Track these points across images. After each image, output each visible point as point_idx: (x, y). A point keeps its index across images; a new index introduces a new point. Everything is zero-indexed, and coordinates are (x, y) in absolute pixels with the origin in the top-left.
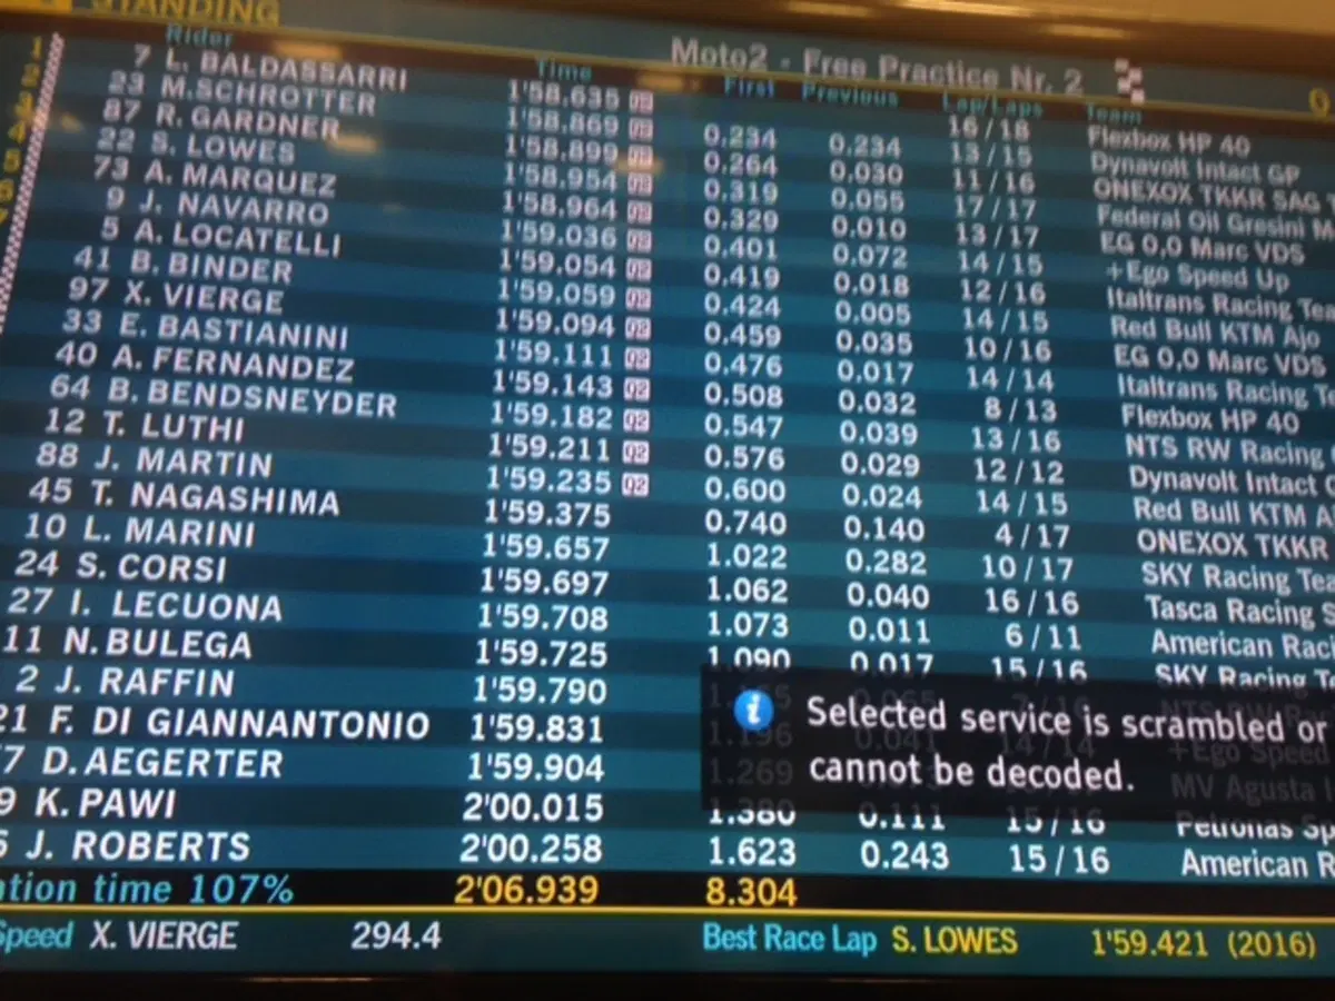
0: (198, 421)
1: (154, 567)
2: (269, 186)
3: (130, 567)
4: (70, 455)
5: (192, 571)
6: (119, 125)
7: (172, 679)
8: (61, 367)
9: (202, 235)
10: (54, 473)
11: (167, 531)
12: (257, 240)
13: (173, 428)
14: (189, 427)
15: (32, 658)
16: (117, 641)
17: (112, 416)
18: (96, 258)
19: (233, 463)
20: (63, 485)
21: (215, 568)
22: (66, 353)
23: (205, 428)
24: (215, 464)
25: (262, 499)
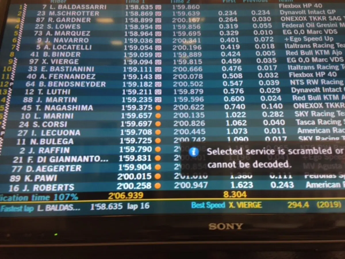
0: (60, 90)
1: (51, 124)
2: (74, 35)
3: (45, 124)
4: (31, 100)
5: (59, 125)
6: (40, 23)
7: (55, 149)
8: (28, 80)
9: (59, 47)
10: (27, 104)
11: (53, 116)
12: (72, 47)
13: (54, 92)
14: (58, 91)
15: (23, 146)
16: (42, 142)
17: (40, 90)
18: (35, 54)
19: (68, 99)
20: (29, 106)
21: (64, 124)
22: (29, 76)
23: (61, 92)
24: (64, 100)
25: (75, 108)
